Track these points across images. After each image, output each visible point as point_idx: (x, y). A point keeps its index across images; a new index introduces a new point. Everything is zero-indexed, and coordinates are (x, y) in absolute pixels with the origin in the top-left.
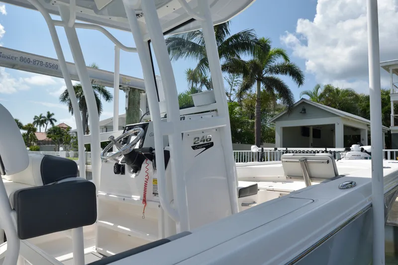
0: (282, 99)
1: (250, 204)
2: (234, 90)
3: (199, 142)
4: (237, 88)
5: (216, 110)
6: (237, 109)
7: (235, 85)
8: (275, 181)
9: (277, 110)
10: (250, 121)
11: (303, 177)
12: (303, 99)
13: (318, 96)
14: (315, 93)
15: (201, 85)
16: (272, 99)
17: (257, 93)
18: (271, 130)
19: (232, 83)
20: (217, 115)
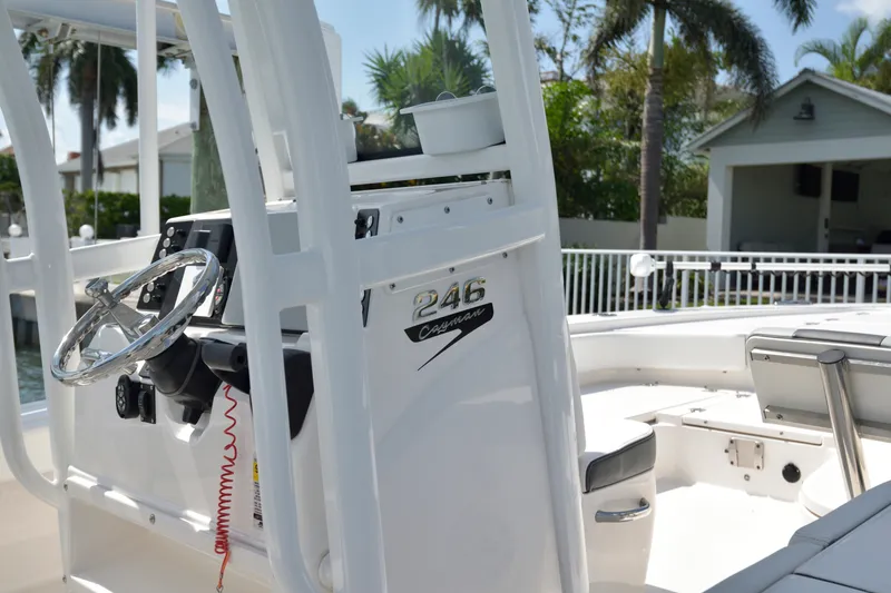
0: (734, 69)
1: (627, 513)
2: (575, 38)
3: (435, 308)
4: (587, 33)
5: (507, 175)
6: (584, 104)
7: (579, 23)
8: (711, 386)
9: (717, 109)
10: (625, 144)
11: (826, 417)
12: (806, 71)
13: (857, 57)
14: (848, 49)
15: (466, 24)
16: (703, 73)
17: (651, 51)
18: (694, 173)
19: (570, 14)
20: (511, 201)
